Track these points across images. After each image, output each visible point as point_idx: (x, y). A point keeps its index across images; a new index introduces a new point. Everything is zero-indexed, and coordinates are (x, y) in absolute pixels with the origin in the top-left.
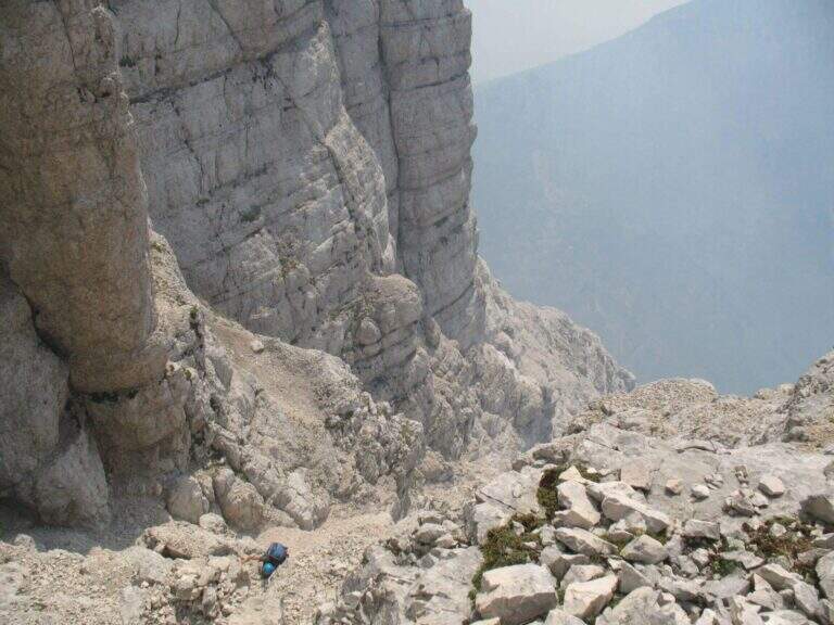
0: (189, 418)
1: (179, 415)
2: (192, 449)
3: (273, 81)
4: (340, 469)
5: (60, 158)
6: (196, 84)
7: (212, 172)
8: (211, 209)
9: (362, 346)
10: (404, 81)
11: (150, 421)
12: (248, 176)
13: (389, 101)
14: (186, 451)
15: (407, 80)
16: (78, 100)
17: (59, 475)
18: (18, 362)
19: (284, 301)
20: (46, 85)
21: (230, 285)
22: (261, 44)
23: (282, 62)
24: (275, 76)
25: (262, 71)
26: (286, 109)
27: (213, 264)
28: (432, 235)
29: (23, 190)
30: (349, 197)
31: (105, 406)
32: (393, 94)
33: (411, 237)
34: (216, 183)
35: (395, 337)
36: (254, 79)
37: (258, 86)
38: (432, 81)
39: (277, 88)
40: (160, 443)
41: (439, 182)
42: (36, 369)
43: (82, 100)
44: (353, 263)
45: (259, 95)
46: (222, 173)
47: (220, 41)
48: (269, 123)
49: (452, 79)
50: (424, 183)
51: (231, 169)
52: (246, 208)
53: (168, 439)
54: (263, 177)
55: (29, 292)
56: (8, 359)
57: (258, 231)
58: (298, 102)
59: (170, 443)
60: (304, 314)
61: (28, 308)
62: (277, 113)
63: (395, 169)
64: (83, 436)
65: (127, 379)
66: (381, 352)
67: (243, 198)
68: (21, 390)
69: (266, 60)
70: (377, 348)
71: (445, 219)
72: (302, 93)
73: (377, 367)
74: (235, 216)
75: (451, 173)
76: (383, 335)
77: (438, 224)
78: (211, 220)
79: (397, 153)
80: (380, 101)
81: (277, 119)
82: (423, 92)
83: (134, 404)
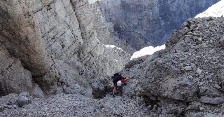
0: (56, 77)
1: (54, 77)
2: (57, 83)
3: (51, 10)
4: (84, 81)
5: (23, 30)
6: (36, 13)
7: (44, 30)
8: (45, 38)
9: (81, 59)
10: (76, 6)
11: (49, 79)
12: (51, 30)
13: (74, 10)
14: (56, 84)
15: (77, 5)
16: (25, 17)
17: (34, 93)
18: (21, 73)
19: (64, 53)
20: (18, 15)
21: (53, 52)
22: (47, 2)
23: (52, 6)
24: (51, 9)
25: (48, 8)
26: (55, 15)
27: (48, 49)
28: (88, 35)
29: (16, 38)
30: (72, 31)
31: (40, 78)
32: (75, 9)
33: (84, 37)
34: (45, 32)
35: (86, 56)
36: (47, 10)
37: (49, 11)
38: (82, 5)
39: (52, 11)
40: (51, 83)
41: (87, 25)
42: (25, 74)
43: (26, 17)
44: (75, 43)
45: (49, 13)
46: (46, 30)
47: (39, 3)
48: (53, 19)
49: (86, 4)
50: (85, 25)
51: (47, 29)
52: (52, 37)
53: (53, 82)
54: (54, 30)
55: (20, 59)
56: (19, 73)
57: (56, 41)
58: (57, 13)
59: (53, 83)
60: (68, 55)
61: (20, 62)
62: (54, 16)
63: (78, 24)
64: (37, 85)
65: (43, 72)
66: (84, 59)
67: (51, 35)
68: (23, 78)
69: (49, 6)
70: (84, 58)
71: (90, 32)
72: (58, 11)
73: (84, 62)
74: (50, 38)
75: (89, 23)
76: (84, 56)
77: (89, 33)
78: (46, 40)
79: (78, 20)
80: (73, 11)
81: (54, 18)
82: (81, 7)
83: (46, 76)
